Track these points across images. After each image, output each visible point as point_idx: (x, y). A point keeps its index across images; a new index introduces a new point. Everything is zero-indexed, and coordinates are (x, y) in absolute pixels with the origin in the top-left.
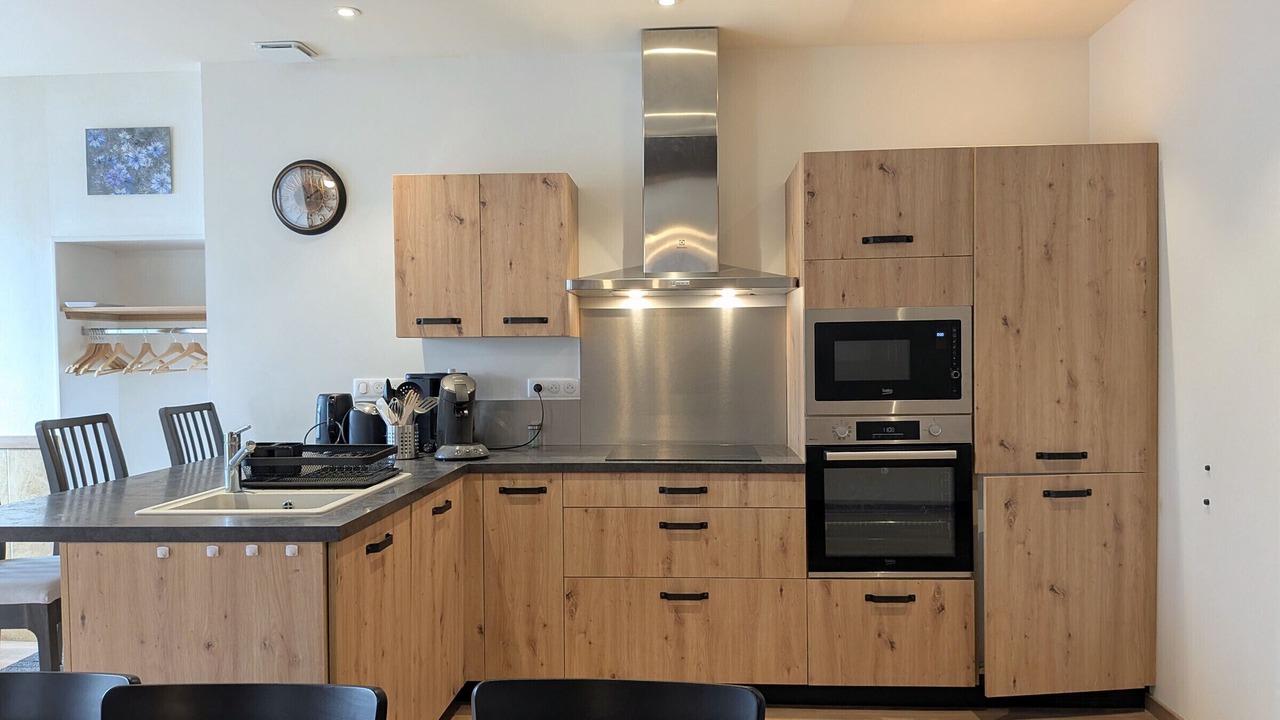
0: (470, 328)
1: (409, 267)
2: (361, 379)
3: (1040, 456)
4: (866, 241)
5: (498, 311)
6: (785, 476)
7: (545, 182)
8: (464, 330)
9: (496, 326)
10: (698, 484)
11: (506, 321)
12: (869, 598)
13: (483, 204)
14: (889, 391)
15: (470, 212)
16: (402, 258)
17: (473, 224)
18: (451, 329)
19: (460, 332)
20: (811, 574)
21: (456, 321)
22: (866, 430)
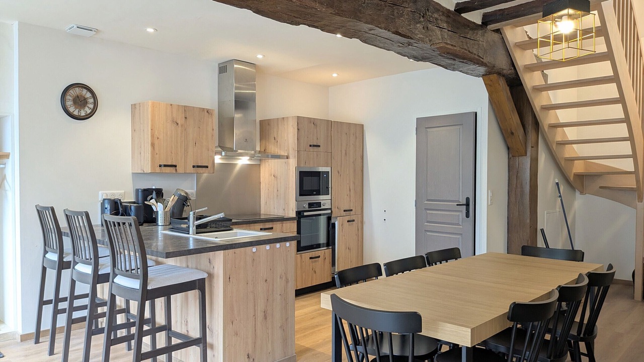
0: (180, 169)
1: (156, 142)
2: (104, 192)
3: (344, 211)
4: (310, 146)
5: (191, 163)
6: (292, 221)
7: (207, 112)
8: (178, 170)
9: (190, 169)
10: (271, 226)
11: (194, 167)
12: (311, 258)
13: (186, 118)
14: (315, 193)
15: (181, 121)
16: (153, 137)
17: (182, 126)
18: (172, 170)
19: (176, 171)
20: (298, 253)
21: (175, 166)
22: (310, 205)
